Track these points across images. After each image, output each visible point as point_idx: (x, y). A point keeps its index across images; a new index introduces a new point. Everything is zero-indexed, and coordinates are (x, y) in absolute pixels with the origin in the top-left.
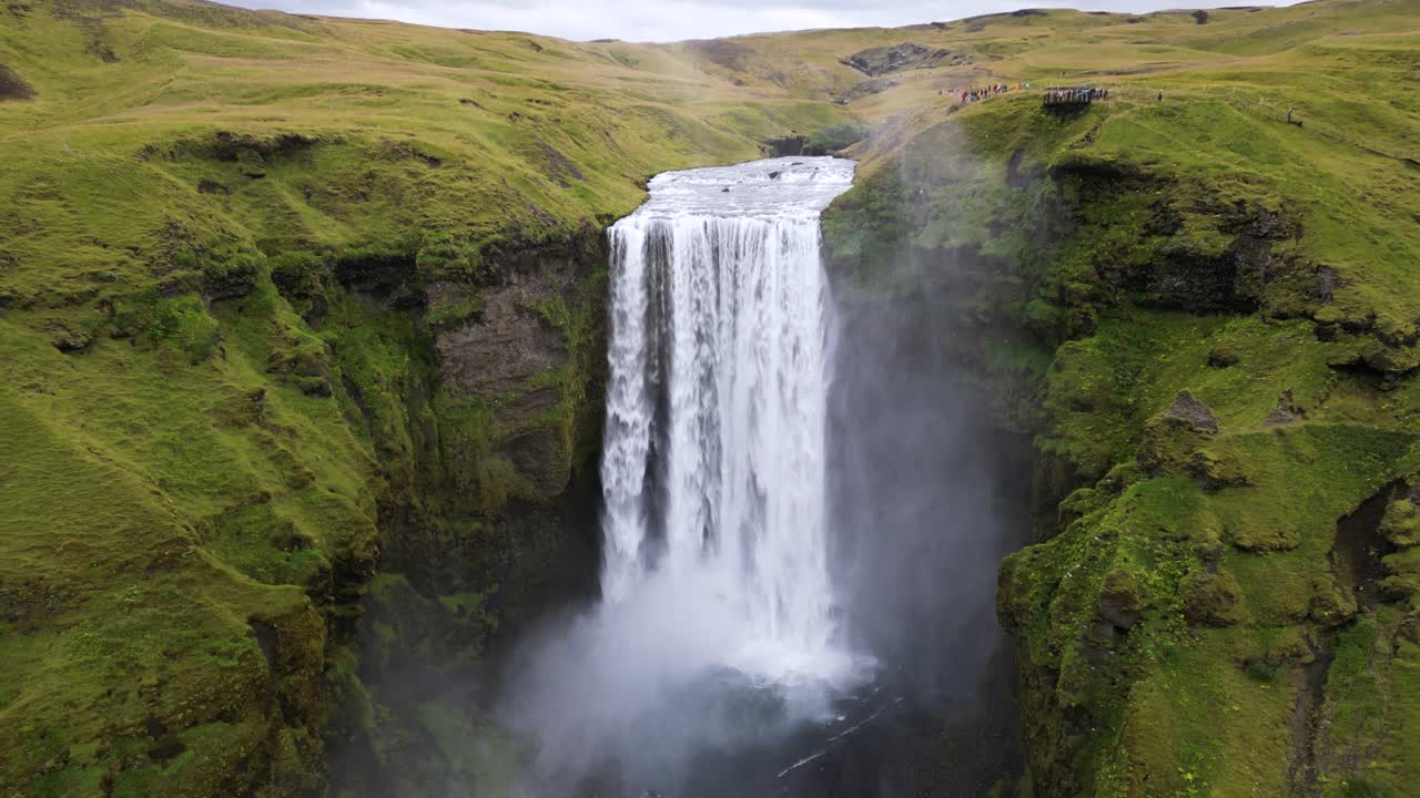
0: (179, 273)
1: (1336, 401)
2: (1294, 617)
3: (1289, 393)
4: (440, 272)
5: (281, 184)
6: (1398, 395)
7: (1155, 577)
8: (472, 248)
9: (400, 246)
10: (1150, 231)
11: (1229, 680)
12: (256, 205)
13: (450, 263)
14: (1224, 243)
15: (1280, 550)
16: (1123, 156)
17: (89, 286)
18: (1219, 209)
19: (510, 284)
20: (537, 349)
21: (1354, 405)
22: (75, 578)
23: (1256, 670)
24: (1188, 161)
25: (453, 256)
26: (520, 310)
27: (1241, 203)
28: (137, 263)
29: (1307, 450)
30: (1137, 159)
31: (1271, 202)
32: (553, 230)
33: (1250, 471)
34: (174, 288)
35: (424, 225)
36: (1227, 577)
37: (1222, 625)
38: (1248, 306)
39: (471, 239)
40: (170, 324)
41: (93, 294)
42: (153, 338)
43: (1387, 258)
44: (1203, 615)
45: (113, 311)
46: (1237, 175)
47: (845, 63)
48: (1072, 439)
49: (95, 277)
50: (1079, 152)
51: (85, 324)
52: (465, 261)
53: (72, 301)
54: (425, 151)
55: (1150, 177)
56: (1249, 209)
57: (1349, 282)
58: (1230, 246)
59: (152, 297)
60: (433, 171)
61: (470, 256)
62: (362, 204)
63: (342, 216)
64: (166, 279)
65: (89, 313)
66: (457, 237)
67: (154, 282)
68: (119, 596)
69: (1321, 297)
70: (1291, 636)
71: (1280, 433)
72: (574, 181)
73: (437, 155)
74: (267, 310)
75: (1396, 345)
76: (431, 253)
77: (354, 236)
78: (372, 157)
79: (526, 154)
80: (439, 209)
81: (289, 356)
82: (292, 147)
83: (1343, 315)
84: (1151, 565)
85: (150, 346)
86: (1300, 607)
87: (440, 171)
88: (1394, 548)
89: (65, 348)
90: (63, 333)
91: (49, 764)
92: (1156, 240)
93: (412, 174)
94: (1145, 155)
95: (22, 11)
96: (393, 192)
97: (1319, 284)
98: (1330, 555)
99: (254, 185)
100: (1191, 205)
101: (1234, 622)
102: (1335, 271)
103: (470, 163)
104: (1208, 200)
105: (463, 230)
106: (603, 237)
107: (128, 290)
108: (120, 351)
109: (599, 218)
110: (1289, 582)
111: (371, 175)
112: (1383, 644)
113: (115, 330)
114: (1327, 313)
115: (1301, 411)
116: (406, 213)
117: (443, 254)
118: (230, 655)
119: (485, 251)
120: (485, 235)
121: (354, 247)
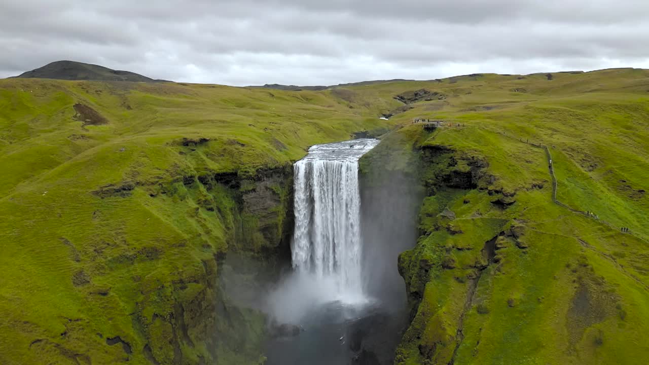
0: (178, 177)
1: (492, 212)
2: (471, 267)
3: (478, 210)
4: (244, 177)
5: (200, 151)
6: (508, 210)
7: (435, 256)
8: (253, 170)
9: (233, 170)
10: (450, 165)
11: (452, 282)
12: (194, 158)
13: (247, 174)
14: (468, 169)
15: (468, 249)
16: (442, 143)
17: (157, 180)
18: (468, 159)
19: (264, 180)
20: (271, 200)
21: (496, 213)
22: (163, 247)
23: (459, 280)
24: (460, 145)
25: (248, 172)
26: (267, 188)
27: (473, 157)
28: (168, 174)
29: (480, 224)
30: (446, 144)
31: (481, 157)
32: (277, 164)
33: (463, 229)
34: (177, 181)
35: (240, 163)
36: (453, 255)
37: (450, 268)
38: (474, 186)
39: (254, 167)
40: (176, 190)
41: (157, 182)
42: (172, 194)
43: (512, 172)
44: (446, 266)
45: (162, 187)
46: (473, 149)
47: (395, 98)
48: (426, 225)
49: (158, 177)
50: (430, 142)
51: (156, 189)
52: (251, 174)
53: (153, 184)
54: (240, 142)
55: (450, 149)
56: (475, 159)
57: (498, 179)
58: (470, 169)
59: (171, 183)
60: (243, 148)
61: (253, 172)
62: (222, 157)
63: (216, 161)
64: (175, 178)
65: (157, 187)
66: (250, 167)
67: (172, 179)
68: (172, 252)
69: (490, 183)
70: (470, 271)
71: (473, 219)
72: (283, 149)
73: (243, 143)
74: (197, 187)
75: (507, 196)
76: (242, 171)
77: (220, 167)
78: (225, 144)
79: (269, 142)
80: (245, 159)
81: (204, 199)
82: (203, 141)
83: (495, 188)
84: (434, 253)
85: (170, 195)
86: (473, 264)
87: (244, 148)
88: (498, 248)
89: (152, 195)
90: (151, 192)
91: (159, 287)
92: (451, 167)
93: (237, 149)
94: (449, 143)
95: (99, 93)
96: (231, 154)
97: (490, 181)
98: (482, 251)
99: (193, 152)
100: (460, 158)
101: (454, 268)
102: (494, 176)
103: (253, 146)
104: (464, 156)
105: (250, 165)
106: (292, 167)
107: (165, 181)
108: (164, 196)
109: (291, 161)
110: (469, 257)
111: (225, 149)
112: (492, 273)
113: (163, 191)
114: (491, 188)
115: (481, 214)
116: (235, 160)
117: (246, 172)
118: (197, 267)
119: (257, 171)
120: (257, 166)
121: (220, 170)
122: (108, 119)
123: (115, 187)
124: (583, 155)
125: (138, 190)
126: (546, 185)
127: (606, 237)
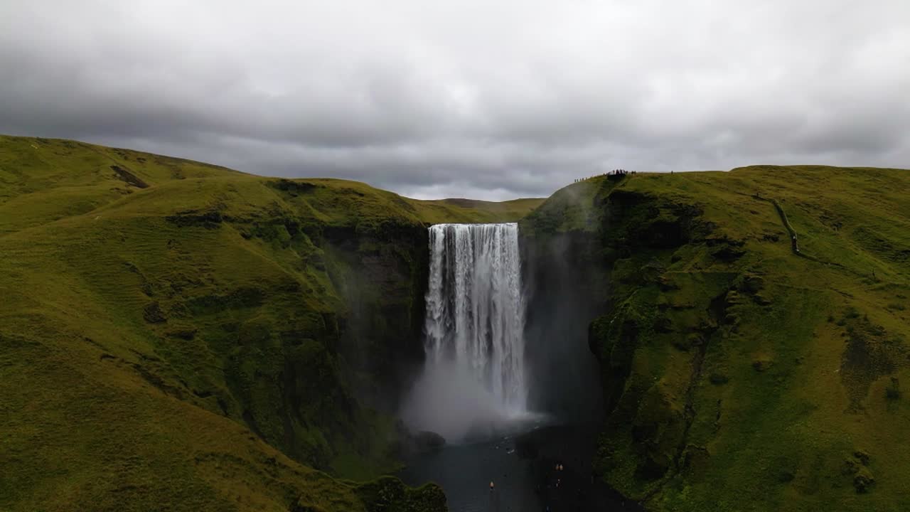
0: (279, 217)
1: (714, 266)
2: (694, 330)
3: (696, 264)
4: (366, 232)
5: (304, 199)
6: (737, 262)
7: (644, 317)
8: (377, 224)
9: (349, 224)
10: (649, 217)
11: (670, 349)
12: (295, 206)
13: (369, 229)
14: (675, 218)
15: (690, 308)
16: (636, 190)
17: (250, 218)
18: (673, 207)
19: (390, 242)
20: (399, 272)
21: (721, 267)
22: (266, 289)
23: (681, 348)
24: (662, 192)
25: (371, 226)
26: (394, 252)
27: (681, 205)
28: (266, 212)
29: (700, 278)
30: (642, 192)
31: (691, 204)
32: (408, 223)
33: (679, 284)
34: (278, 222)
35: (359, 216)
36: (669, 315)
37: (667, 331)
38: (686, 241)
39: (378, 221)
40: (276, 234)
41: (252, 220)
42: (270, 237)
43: (735, 221)
44: (661, 328)
45: (258, 227)
46: (680, 196)
48: (621, 293)
49: (252, 215)
50: (620, 189)
51: (249, 229)
52: (375, 228)
53: (246, 222)
54: (358, 191)
55: (648, 197)
56: (684, 206)
57: (719, 227)
58: (678, 219)
59: (271, 223)
60: (361, 198)
61: (377, 227)
62: (334, 209)
63: (326, 213)
64: (275, 218)
65: (250, 226)
66: (372, 220)
67: (270, 219)
68: (280, 296)
69: (709, 233)
70: (693, 335)
71: (691, 273)
73: (363, 193)
74: (303, 238)
75: (734, 245)
76: (362, 225)
77: (331, 220)
78: (337, 193)
80: (364, 210)
81: (311, 254)
82: (307, 187)
83: (715, 237)
84: (642, 314)
85: (269, 239)
86: (696, 326)
87: (363, 198)
88: (732, 305)
89: (244, 236)
90: (243, 232)
91: (263, 337)
92: (651, 220)
93: (354, 199)
94: (646, 191)
96: (346, 205)
97: (708, 227)
98: (707, 310)
99: (295, 199)
100: (662, 206)
101: (672, 331)
102: (713, 223)
104: (668, 204)
105: (374, 218)
106: (427, 231)
107: (262, 221)
108: (260, 240)
109: (425, 224)
110: (691, 318)
111: (337, 199)
112: (725, 335)
113: (258, 233)
114: (709, 237)
115: (700, 268)
116: (351, 212)
117: (367, 225)
118: (315, 317)
119: (382, 226)
120: (382, 220)
121: (331, 223)
123: (197, 215)
124: (822, 212)
125: (226, 226)
126: (781, 237)
127: (875, 290)
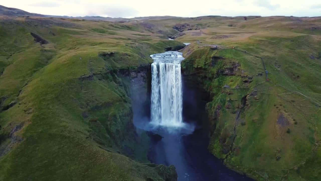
1: (243, 85)
2: (237, 108)
3: (238, 84)
5: (111, 59)
6: (250, 84)
9: (127, 67)
11: (230, 114)
12: (109, 62)
13: (134, 70)
15: (236, 101)
17: (100, 72)
18: (232, 63)
19: (140, 72)
23: (233, 113)
24: (228, 56)
25: (134, 68)
26: (141, 76)
28: (104, 70)
29: (239, 90)
31: (237, 62)
32: (145, 65)
33: (233, 93)
34: (108, 73)
35: (130, 65)
36: (230, 103)
37: (229, 108)
38: (235, 75)
40: (108, 77)
41: (100, 73)
45: (102, 75)
46: (234, 59)
47: (173, 28)
49: (100, 71)
50: (215, 55)
51: (100, 77)
53: (99, 74)
54: (128, 54)
55: (224, 58)
56: (235, 63)
57: (245, 72)
58: (233, 67)
61: (137, 69)
62: (121, 62)
63: (119, 63)
69: (242, 73)
72: (145, 58)
73: (130, 55)
75: (249, 79)
76: (132, 68)
78: (121, 55)
79: (138, 54)
80: (132, 62)
82: (112, 54)
83: (244, 75)
85: (106, 79)
86: (237, 106)
87: (131, 57)
88: (247, 100)
89: (99, 79)
92: (224, 67)
93: (127, 58)
95: (36, 26)
96: (125, 60)
98: (241, 101)
99: (109, 59)
100: (228, 62)
102: (244, 70)
103: (134, 56)
104: (230, 62)
105: (135, 65)
106: (150, 66)
107: (104, 73)
108: (104, 80)
111: (121, 58)
112: (246, 110)
113: (103, 78)
114: (242, 75)
116: (127, 63)
120: (138, 66)
121: (121, 67)
122: (47, 40)
123: (87, 76)
125: (95, 77)
126: (263, 74)
